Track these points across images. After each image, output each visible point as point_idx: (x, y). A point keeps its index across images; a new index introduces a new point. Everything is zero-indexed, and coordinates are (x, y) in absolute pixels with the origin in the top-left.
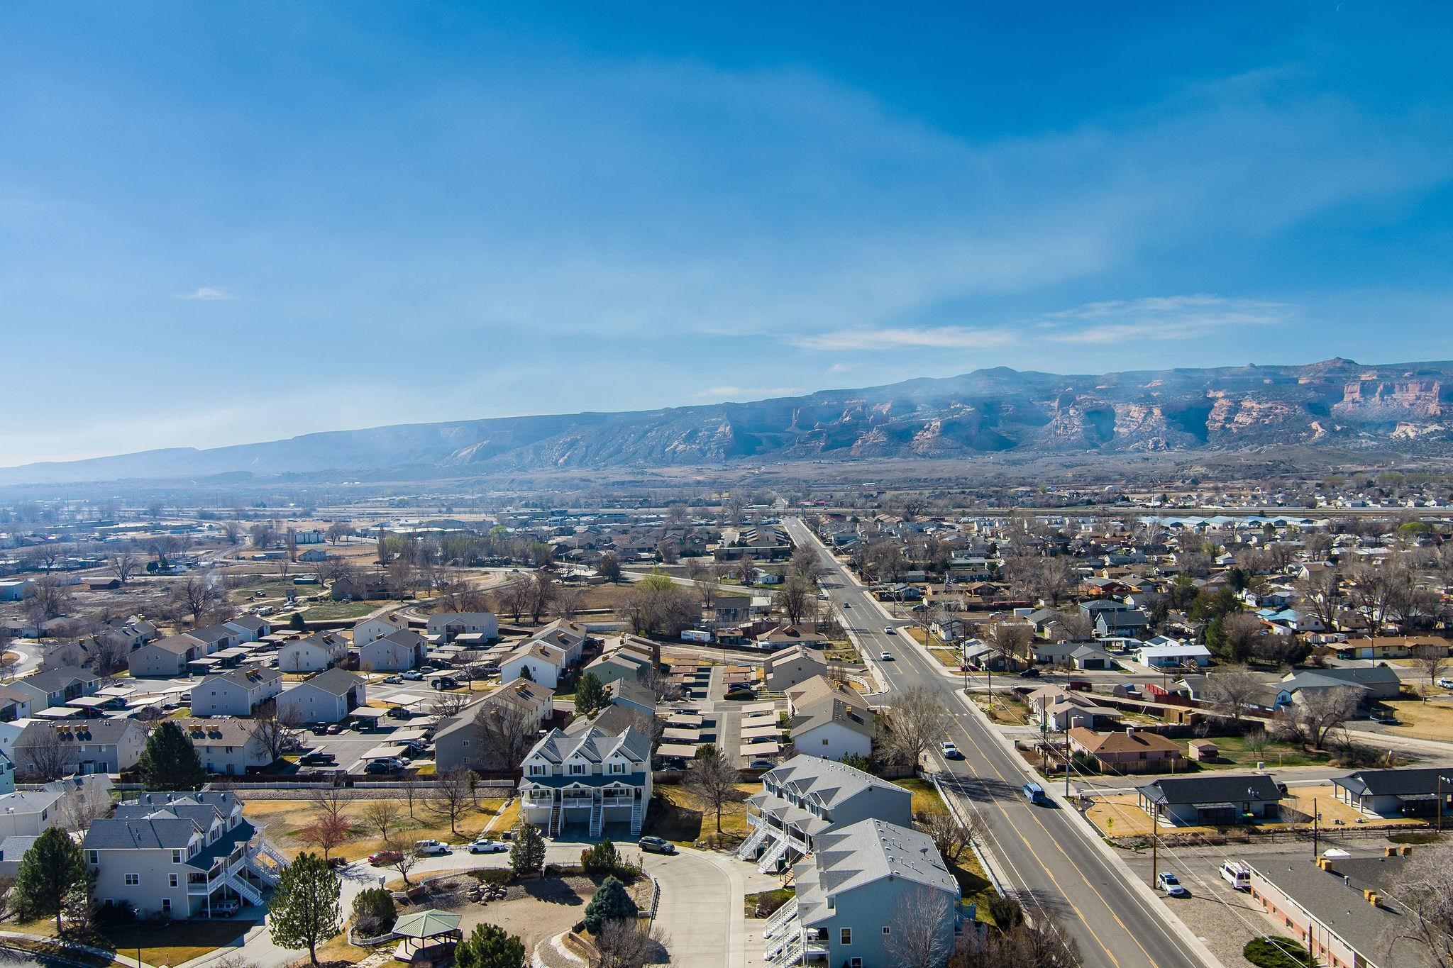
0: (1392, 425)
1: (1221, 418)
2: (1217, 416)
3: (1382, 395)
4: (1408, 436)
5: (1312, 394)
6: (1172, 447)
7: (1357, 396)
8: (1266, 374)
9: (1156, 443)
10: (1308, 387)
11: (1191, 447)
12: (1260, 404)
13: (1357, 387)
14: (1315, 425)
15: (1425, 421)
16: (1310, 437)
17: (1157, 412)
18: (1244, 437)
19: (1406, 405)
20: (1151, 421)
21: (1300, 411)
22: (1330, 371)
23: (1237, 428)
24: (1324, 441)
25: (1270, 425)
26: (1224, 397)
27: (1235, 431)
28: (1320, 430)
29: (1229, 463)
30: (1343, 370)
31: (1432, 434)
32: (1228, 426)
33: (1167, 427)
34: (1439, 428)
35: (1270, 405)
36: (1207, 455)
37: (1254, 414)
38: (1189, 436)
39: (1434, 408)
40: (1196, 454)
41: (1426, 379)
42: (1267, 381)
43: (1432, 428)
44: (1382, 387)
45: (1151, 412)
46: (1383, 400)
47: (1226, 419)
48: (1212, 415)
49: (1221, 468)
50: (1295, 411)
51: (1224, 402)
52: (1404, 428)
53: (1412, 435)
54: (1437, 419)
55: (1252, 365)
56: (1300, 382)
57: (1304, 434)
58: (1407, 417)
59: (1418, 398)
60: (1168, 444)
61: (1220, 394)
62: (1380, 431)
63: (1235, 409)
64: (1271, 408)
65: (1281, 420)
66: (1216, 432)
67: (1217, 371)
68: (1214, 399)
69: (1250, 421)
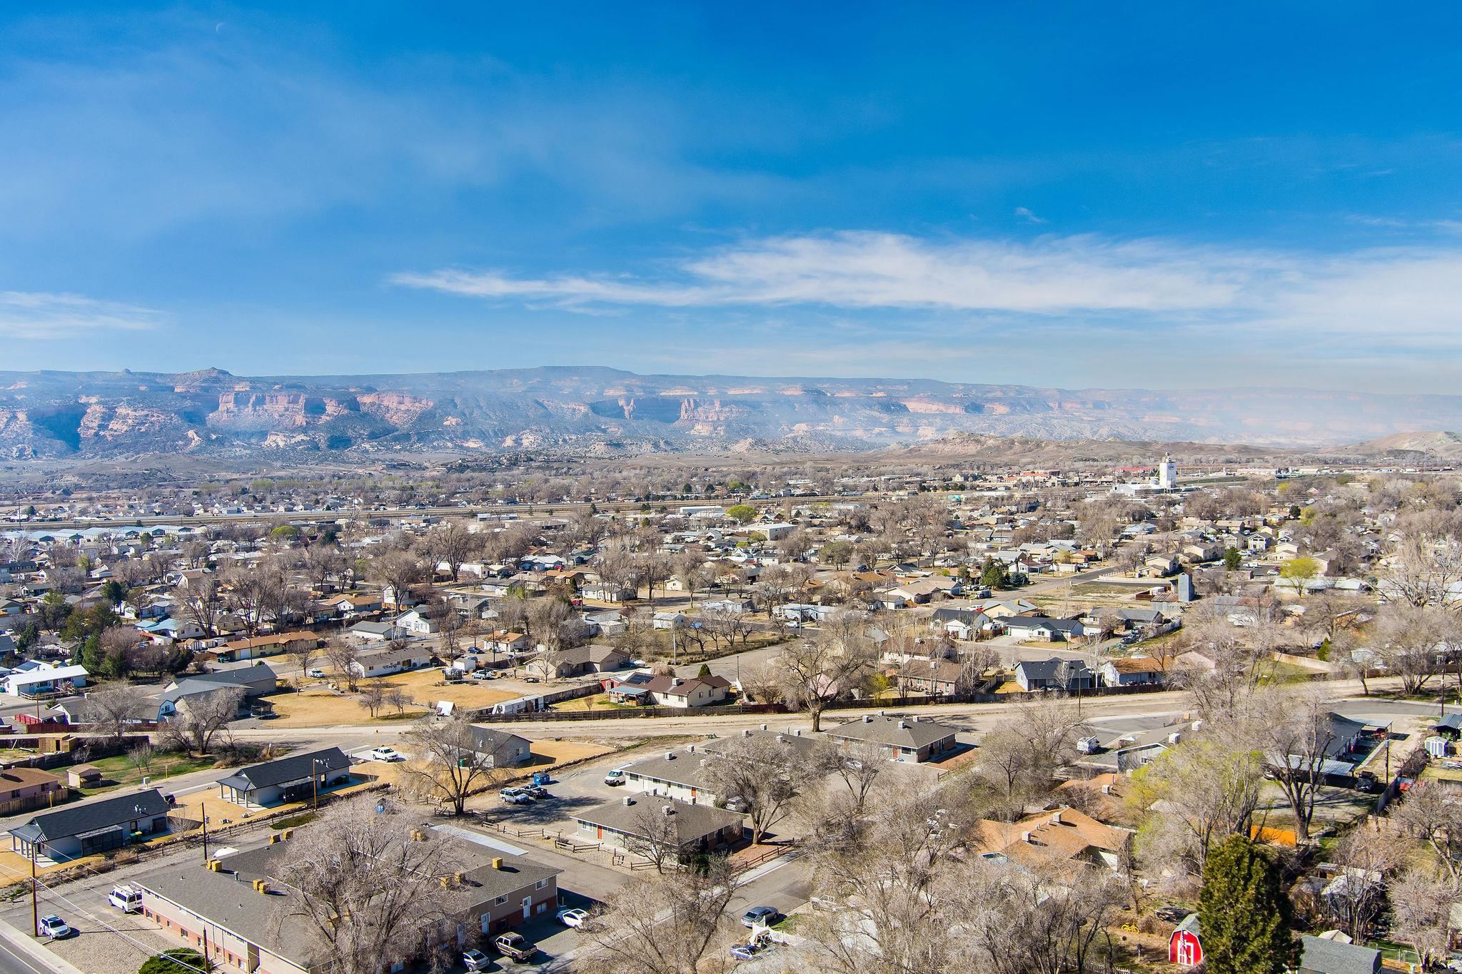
0: (263, 435)
1: (95, 425)
2: (90, 424)
3: (254, 405)
4: (278, 446)
5: (188, 403)
6: (39, 455)
7: (231, 406)
8: (143, 381)
9: (21, 452)
10: (183, 396)
11: (61, 455)
12: (135, 411)
13: (231, 397)
14: (191, 433)
15: (293, 431)
16: (186, 445)
17: (22, 416)
18: (118, 445)
19: (277, 417)
20: (15, 427)
21: (176, 420)
22: (205, 381)
23: (112, 435)
24: (200, 450)
25: (146, 433)
26: (97, 403)
27: (110, 438)
28: (197, 438)
29: (103, 472)
30: (216, 380)
31: (299, 443)
32: (102, 433)
33: (34, 433)
34: (305, 438)
35: (146, 412)
36: (80, 464)
37: (130, 421)
38: (59, 444)
39: (300, 419)
40: (68, 463)
41: (295, 392)
42: (143, 388)
43: (301, 437)
44: (254, 398)
45: (15, 417)
46: (255, 410)
47: (100, 426)
48: (84, 422)
49: (94, 477)
50: (171, 419)
51: (98, 408)
52: (274, 438)
53: (282, 444)
54: (304, 430)
55: (128, 371)
56: (176, 390)
57: (180, 442)
58: (277, 427)
59: (287, 410)
60: (35, 452)
61: (93, 400)
62: (253, 441)
63: (109, 416)
64: (147, 415)
65: (157, 428)
66: (89, 439)
67: (89, 375)
68: (87, 405)
69: (125, 428)
